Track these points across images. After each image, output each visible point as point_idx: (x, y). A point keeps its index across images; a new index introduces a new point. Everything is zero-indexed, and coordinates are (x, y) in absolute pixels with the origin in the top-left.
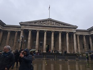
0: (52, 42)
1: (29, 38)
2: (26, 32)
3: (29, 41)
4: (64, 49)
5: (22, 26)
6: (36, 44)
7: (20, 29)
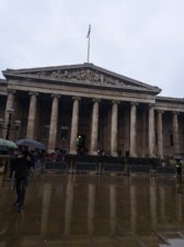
0: (94, 129)
1: (32, 117)
2: (22, 99)
3: (31, 125)
4: (123, 145)
5: (11, 82)
6: (51, 132)
7: (5, 89)
